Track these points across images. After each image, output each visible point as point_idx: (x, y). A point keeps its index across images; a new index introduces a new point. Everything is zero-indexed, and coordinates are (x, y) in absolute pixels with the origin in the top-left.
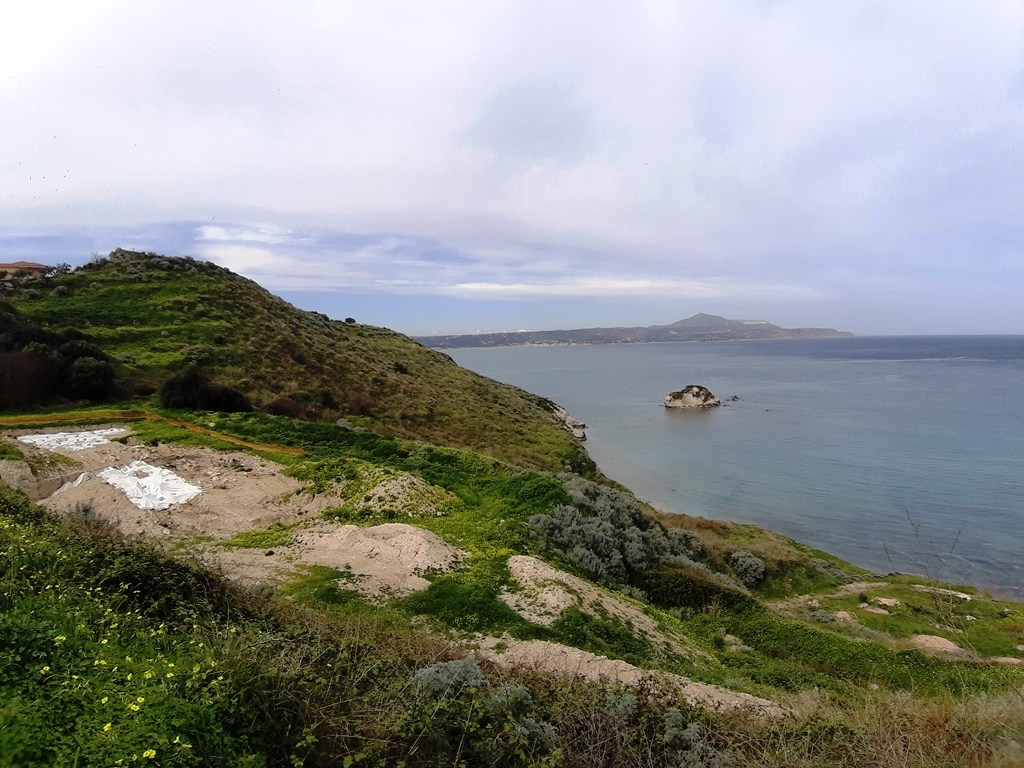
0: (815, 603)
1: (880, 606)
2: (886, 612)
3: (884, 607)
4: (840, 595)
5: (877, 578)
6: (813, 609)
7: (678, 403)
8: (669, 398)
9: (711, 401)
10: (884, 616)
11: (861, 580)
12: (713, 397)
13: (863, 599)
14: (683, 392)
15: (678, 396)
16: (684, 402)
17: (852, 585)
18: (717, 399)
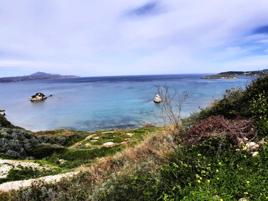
0: (80, 144)
1: (95, 140)
2: (97, 140)
3: (96, 139)
4: (86, 140)
5: (93, 133)
6: (80, 145)
7: (35, 99)
8: (31, 98)
9: (44, 97)
10: (96, 142)
11: (90, 135)
12: (45, 96)
13: (91, 139)
14: (36, 95)
15: (34, 97)
16: (36, 98)
17: (88, 137)
18: (46, 96)
